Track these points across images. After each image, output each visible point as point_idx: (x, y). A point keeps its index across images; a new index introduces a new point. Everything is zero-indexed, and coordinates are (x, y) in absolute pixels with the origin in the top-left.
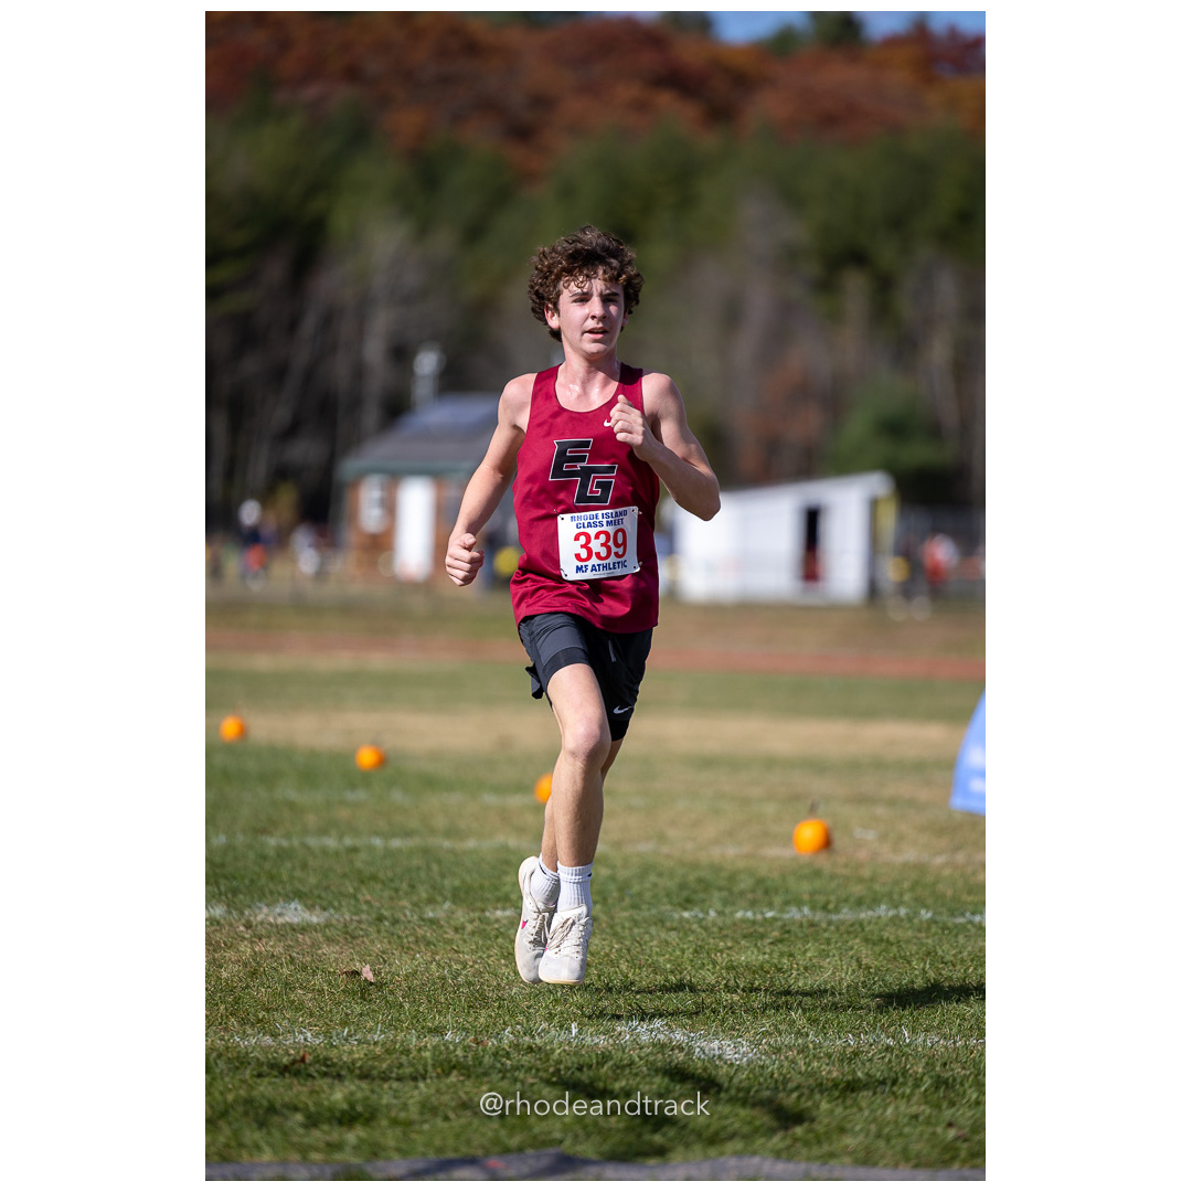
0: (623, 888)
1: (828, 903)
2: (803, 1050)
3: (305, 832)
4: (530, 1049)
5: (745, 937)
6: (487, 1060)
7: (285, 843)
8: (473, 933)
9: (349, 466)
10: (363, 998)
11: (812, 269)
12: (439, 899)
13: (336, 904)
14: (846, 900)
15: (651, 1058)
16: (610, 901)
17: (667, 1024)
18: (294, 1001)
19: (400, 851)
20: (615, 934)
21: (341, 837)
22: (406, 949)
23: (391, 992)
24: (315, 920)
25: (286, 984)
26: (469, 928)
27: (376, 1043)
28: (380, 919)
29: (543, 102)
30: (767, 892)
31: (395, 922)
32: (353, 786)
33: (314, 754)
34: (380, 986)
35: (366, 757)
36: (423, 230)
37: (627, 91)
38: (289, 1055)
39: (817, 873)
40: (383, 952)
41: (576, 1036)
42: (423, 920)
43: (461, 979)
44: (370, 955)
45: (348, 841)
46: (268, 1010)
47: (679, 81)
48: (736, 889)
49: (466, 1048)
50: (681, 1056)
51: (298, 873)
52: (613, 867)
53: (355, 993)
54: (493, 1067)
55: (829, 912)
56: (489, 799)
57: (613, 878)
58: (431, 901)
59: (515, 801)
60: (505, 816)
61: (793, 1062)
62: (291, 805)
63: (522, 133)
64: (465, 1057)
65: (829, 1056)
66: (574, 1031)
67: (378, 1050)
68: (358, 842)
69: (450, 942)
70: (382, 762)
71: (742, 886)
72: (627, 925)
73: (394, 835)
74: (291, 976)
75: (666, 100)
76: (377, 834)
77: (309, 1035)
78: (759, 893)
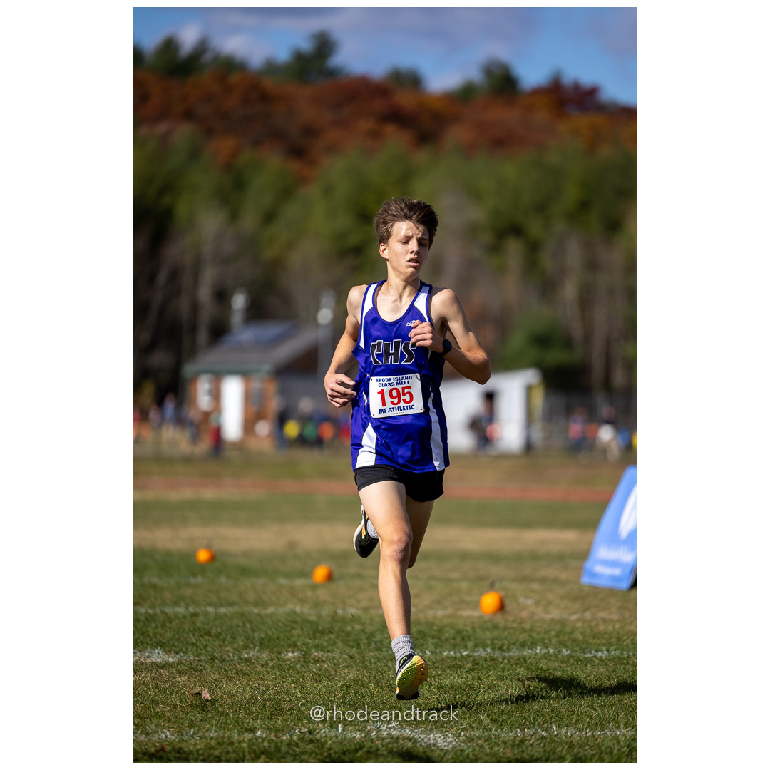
0: (370, 637)
1: (503, 645)
2: (488, 739)
3: (164, 604)
4: (311, 741)
5: (449, 667)
6: (284, 749)
7: (150, 611)
8: (273, 667)
9: (188, 369)
10: (202, 709)
11: (487, 238)
12: (251, 646)
13: (184, 649)
14: (514, 644)
15: (390, 746)
16: (362, 645)
17: (399, 724)
18: (158, 712)
19: (225, 615)
20: (365, 667)
21: (187, 608)
22: (229, 678)
23: (221, 706)
24: (171, 660)
25: (153, 701)
26: (271, 664)
27: (211, 739)
28: (213, 659)
29: (310, 132)
30: (463, 639)
31: (223, 661)
32: (195, 575)
33: (168, 554)
34: (214, 702)
35: (203, 556)
36: (234, 216)
37: (366, 125)
38: (155, 746)
39: (496, 627)
40: (216, 680)
41: (341, 732)
42: (241, 659)
43: (266, 697)
44: (207, 682)
45: (191, 610)
46: (141, 718)
47: (399, 118)
48: (443, 638)
49: (270, 741)
50: (410, 744)
51: (160, 630)
52: (363, 624)
53: (197, 707)
54: (288, 753)
55: (504, 651)
56: (283, 581)
57: (363, 631)
58: (246, 647)
59: (299, 582)
60: (293, 592)
61: (482, 747)
62: (154, 587)
63: (298, 152)
64: (270, 747)
65: (505, 743)
66: (340, 729)
67: (213, 743)
68: (198, 610)
69: (259, 673)
70: (213, 558)
71: (447, 635)
72: (373, 661)
73: (222, 605)
74: (156, 696)
75: (390, 130)
76: (210, 605)
77: (168, 733)
78: (458, 639)
